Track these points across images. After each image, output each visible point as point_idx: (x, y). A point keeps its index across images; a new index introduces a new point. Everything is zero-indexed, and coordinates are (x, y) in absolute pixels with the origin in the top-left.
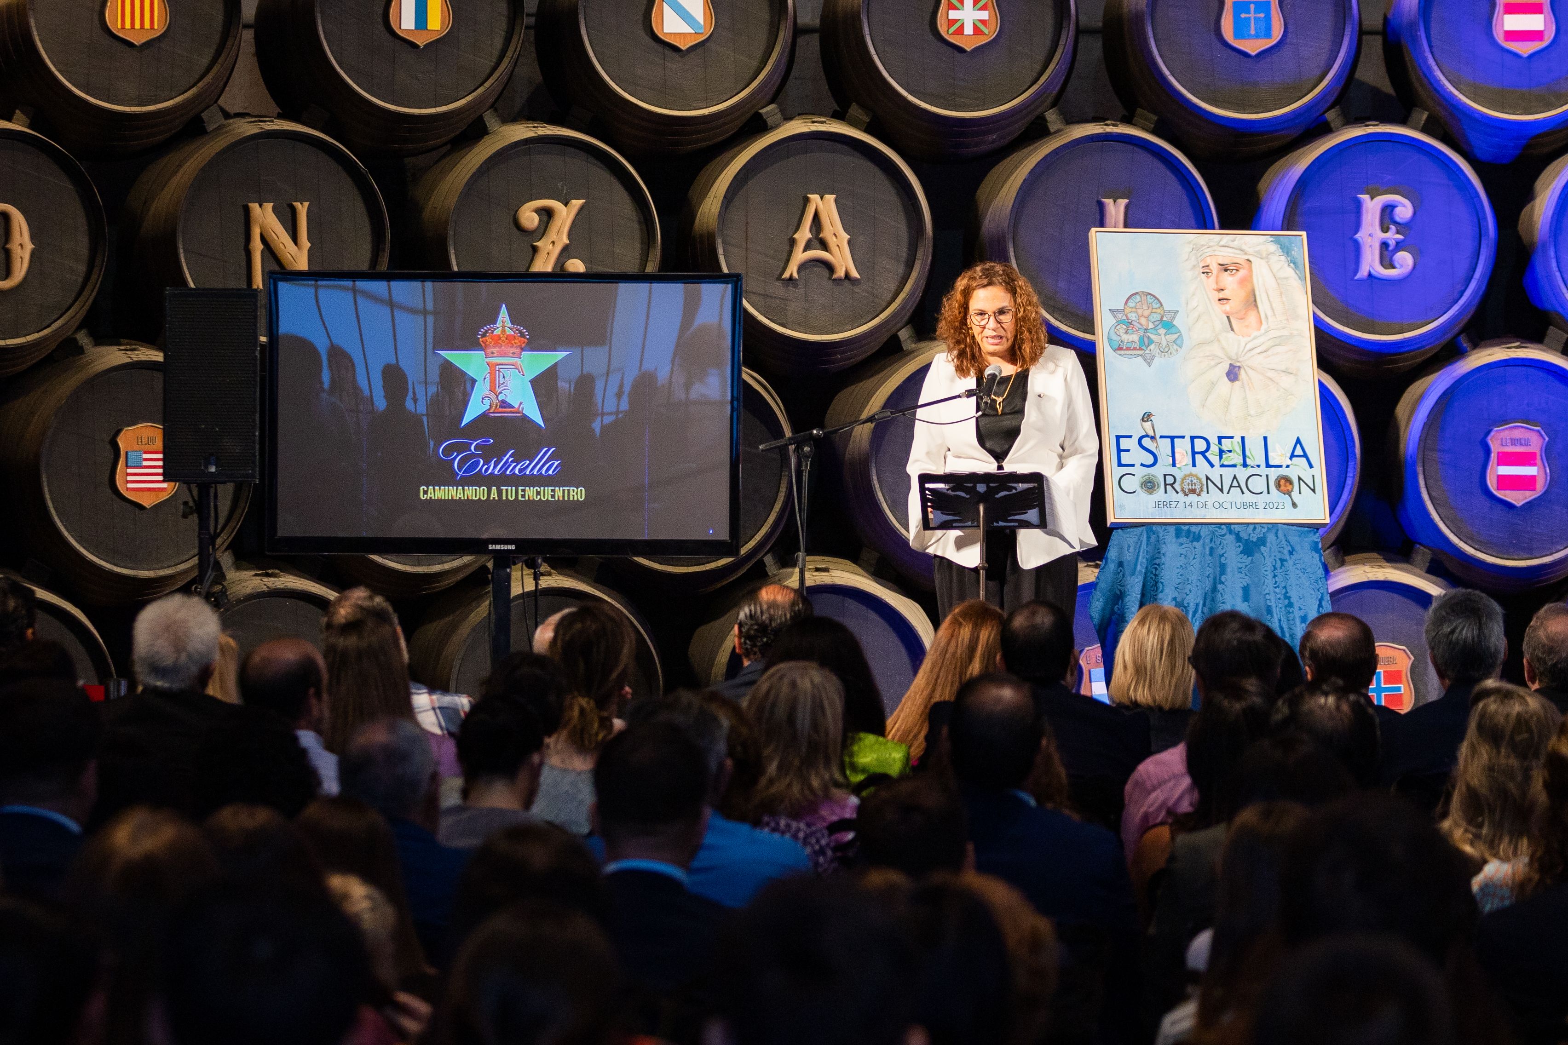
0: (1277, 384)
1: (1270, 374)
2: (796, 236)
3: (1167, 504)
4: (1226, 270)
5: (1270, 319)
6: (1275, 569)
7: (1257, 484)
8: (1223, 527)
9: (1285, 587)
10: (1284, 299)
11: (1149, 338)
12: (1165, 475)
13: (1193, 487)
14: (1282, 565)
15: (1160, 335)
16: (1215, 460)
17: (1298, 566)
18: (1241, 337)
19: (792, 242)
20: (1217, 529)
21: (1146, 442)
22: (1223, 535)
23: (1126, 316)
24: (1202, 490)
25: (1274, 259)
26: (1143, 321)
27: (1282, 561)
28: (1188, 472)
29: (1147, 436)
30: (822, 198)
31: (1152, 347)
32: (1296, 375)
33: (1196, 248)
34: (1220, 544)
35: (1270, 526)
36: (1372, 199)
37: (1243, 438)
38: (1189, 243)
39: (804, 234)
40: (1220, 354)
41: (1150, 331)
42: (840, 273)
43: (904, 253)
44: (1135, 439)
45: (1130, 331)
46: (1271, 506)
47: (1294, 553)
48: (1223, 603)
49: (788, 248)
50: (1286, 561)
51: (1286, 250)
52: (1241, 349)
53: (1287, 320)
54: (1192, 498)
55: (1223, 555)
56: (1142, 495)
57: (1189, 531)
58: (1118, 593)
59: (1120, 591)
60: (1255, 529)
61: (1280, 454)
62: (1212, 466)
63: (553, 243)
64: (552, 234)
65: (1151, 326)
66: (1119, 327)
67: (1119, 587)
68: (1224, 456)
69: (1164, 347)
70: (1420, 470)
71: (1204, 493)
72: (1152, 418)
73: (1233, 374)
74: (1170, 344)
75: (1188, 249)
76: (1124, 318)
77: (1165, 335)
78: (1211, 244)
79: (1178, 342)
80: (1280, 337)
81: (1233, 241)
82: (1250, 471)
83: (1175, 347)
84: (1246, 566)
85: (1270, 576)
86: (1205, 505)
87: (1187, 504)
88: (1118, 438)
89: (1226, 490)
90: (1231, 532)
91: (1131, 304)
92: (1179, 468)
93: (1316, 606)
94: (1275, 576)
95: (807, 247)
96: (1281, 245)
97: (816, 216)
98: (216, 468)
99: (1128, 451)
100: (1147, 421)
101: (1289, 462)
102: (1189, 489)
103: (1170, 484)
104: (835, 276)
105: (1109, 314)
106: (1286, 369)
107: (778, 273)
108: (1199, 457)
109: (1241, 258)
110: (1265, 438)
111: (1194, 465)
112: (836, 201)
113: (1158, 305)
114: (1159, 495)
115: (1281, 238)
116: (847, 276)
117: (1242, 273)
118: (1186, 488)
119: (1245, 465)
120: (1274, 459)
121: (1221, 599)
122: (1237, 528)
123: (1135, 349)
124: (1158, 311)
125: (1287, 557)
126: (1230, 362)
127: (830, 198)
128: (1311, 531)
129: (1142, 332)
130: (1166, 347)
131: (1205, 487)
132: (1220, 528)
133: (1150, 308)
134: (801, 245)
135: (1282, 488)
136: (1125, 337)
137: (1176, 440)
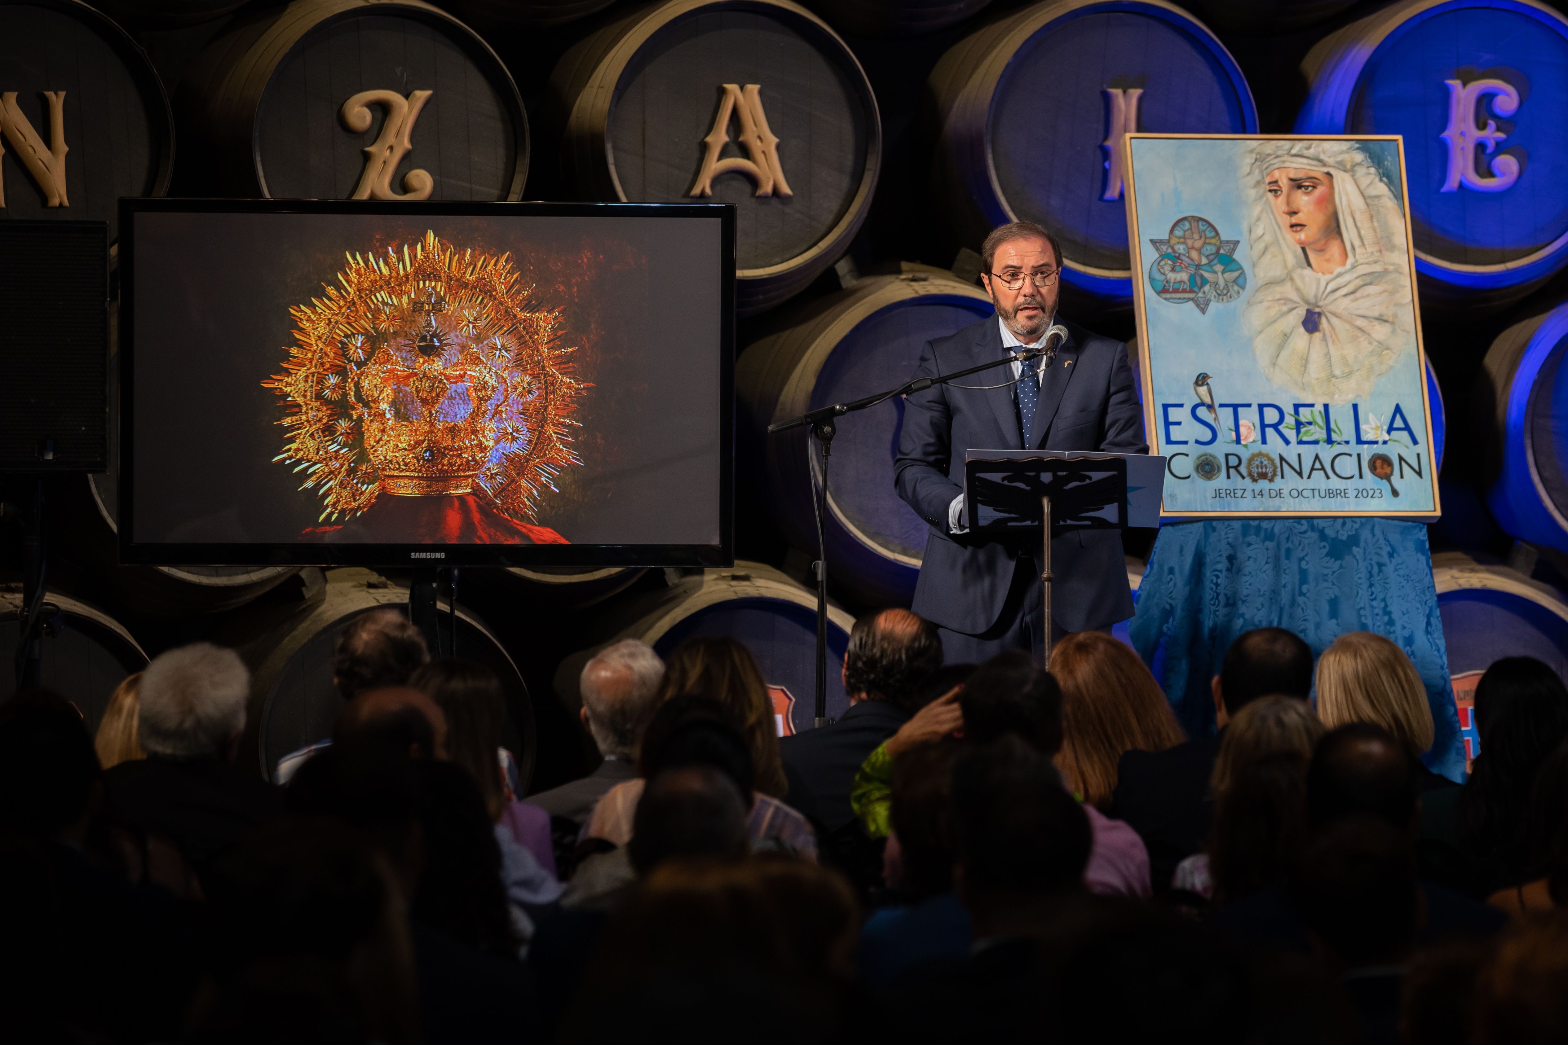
0: (1369, 335)
1: (1360, 322)
2: (709, 139)
3: (1231, 493)
4: (1300, 187)
5: (1358, 251)
6: (1371, 576)
7: (1347, 466)
8: (1303, 521)
9: (1384, 600)
10: (1376, 224)
11: (1202, 276)
12: (1227, 455)
13: (1264, 470)
14: (1380, 571)
15: (1216, 272)
16: (1291, 434)
17: (1401, 572)
18: (1320, 274)
19: (704, 148)
20: (1296, 524)
21: (1202, 412)
22: (1305, 532)
23: (1173, 248)
24: (1275, 475)
25: (1361, 171)
26: (1194, 254)
27: (1380, 565)
28: (1256, 451)
29: (1202, 404)
30: (742, 88)
31: (1207, 288)
32: (1393, 323)
33: (1261, 159)
34: (1300, 544)
35: (1363, 520)
36: (1464, 85)
37: (1326, 407)
38: (1252, 151)
39: (720, 137)
40: (1294, 296)
41: (1203, 267)
42: (768, 188)
43: (849, 160)
44: (1187, 409)
45: (1178, 268)
46: (1365, 494)
47: (1395, 555)
48: (1305, 620)
49: (697, 155)
50: (1384, 565)
51: (1376, 159)
52: (1322, 289)
53: (1380, 251)
54: (1263, 484)
55: (1303, 559)
56: (1200, 482)
57: (1259, 527)
58: (1168, 607)
59: (1171, 605)
60: (1344, 524)
61: (1374, 426)
62: (1287, 442)
63: (391, 148)
64: (390, 137)
65: (1204, 261)
66: (1163, 263)
67: (1169, 601)
68: (1303, 430)
69: (1221, 288)
70: (1528, 443)
71: (1278, 479)
72: (1209, 381)
73: (1311, 322)
74: (1230, 284)
75: (1249, 159)
76: (1170, 250)
77: (1223, 272)
78: (1280, 153)
79: (1240, 281)
80: (1372, 273)
81: (1308, 148)
82: (1336, 449)
83: (1236, 288)
84: (1334, 572)
85: (1365, 586)
86: (1279, 494)
87: (1257, 492)
88: (1166, 407)
89: (1306, 473)
90: (1313, 528)
91: (1178, 232)
92: (1246, 446)
93: (1424, 625)
94: (1371, 585)
95: (724, 154)
96: (1370, 154)
97: (735, 114)
98: (54, 455)
99: (1179, 423)
100: (1202, 385)
101: (1386, 437)
102: (1258, 473)
103: (1233, 467)
104: (760, 192)
105: (1150, 246)
106: (1381, 315)
107: (686, 187)
108: (1270, 432)
109: (1318, 171)
110: (1355, 407)
111: (1264, 442)
112: (761, 93)
113: (1213, 234)
114: (1221, 481)
115: (1371, 145)
116: (776, 191)
117: (1320, 190)
118: (1255, 471)
119: (1329, 441)
120: (1367, 433)
121: (1302, 615)
122: (1321, 523)
123: (1184, 291)
124: (1214, 241)
125: (1386, 559)
126: (1307, 307)
127: (753, 89)
128: (1415, 527)
129: (1192, 270)
130: (1224, 288)
131: (1279, 470)
132: (1299, 523)
133: (1203, 239)
134: (716, 152)
135: (1379, 470)
136: (1172, 276)
137: (1240, 409)
